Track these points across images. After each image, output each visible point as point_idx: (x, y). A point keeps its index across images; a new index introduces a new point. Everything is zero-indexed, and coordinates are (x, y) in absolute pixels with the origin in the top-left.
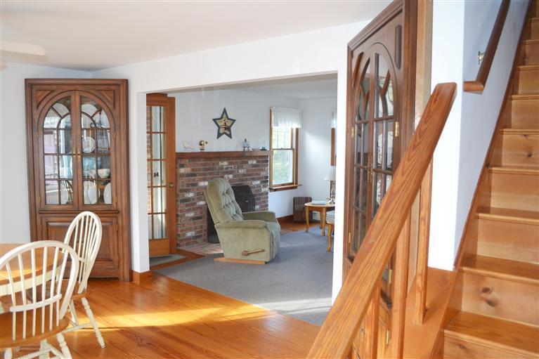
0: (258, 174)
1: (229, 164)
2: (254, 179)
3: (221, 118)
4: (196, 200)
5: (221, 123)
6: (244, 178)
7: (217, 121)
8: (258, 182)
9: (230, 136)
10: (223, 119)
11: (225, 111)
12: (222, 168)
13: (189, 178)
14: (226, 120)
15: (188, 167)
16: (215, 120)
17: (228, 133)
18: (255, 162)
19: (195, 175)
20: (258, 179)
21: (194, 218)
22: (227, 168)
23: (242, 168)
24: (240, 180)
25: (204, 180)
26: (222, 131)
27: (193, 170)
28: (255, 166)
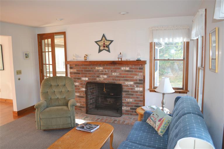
0: (132, 77)
1: (104, 69)
2: (127, 80)
3: (101, 41)
4: (80, 87)
5: (101, 44)
6: (117, 78)
7: (98, 42)
8: (132, 83)
9: (109, 51)
10: (103, 41)
11: (104, 36)
12: (98, 71)
13: (75, 75)
14: (105, 41)
15: (74, 69)
16: (96, 42)
17: (107, 49)
18: (128, 69)
19: (79, 74)
20: (131, 81)
21: (79, 97)
22: (102, 71)
23: (115, 72)
24: (113, 80)
25: (86, 77)
26: (102, 48)
27: (77, 71)
28: (128, 71)
